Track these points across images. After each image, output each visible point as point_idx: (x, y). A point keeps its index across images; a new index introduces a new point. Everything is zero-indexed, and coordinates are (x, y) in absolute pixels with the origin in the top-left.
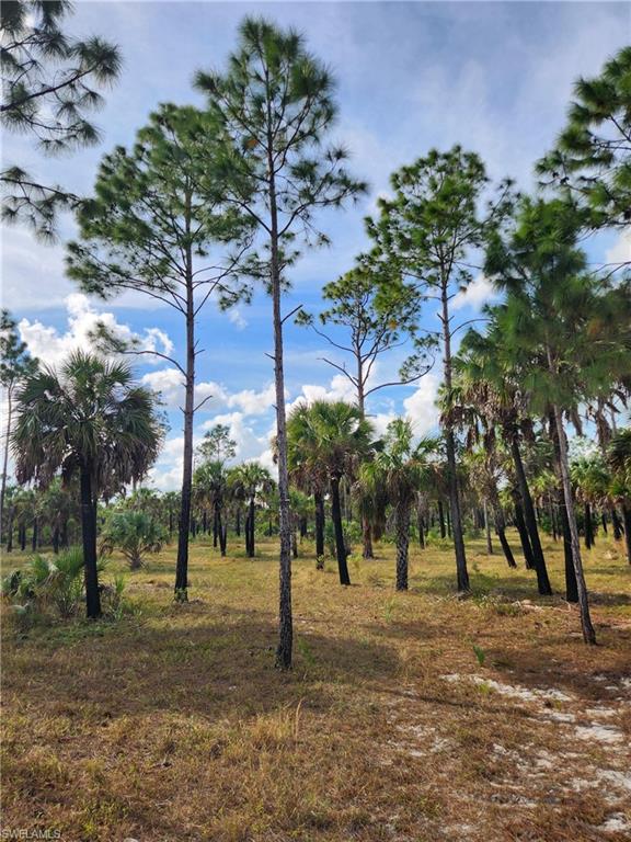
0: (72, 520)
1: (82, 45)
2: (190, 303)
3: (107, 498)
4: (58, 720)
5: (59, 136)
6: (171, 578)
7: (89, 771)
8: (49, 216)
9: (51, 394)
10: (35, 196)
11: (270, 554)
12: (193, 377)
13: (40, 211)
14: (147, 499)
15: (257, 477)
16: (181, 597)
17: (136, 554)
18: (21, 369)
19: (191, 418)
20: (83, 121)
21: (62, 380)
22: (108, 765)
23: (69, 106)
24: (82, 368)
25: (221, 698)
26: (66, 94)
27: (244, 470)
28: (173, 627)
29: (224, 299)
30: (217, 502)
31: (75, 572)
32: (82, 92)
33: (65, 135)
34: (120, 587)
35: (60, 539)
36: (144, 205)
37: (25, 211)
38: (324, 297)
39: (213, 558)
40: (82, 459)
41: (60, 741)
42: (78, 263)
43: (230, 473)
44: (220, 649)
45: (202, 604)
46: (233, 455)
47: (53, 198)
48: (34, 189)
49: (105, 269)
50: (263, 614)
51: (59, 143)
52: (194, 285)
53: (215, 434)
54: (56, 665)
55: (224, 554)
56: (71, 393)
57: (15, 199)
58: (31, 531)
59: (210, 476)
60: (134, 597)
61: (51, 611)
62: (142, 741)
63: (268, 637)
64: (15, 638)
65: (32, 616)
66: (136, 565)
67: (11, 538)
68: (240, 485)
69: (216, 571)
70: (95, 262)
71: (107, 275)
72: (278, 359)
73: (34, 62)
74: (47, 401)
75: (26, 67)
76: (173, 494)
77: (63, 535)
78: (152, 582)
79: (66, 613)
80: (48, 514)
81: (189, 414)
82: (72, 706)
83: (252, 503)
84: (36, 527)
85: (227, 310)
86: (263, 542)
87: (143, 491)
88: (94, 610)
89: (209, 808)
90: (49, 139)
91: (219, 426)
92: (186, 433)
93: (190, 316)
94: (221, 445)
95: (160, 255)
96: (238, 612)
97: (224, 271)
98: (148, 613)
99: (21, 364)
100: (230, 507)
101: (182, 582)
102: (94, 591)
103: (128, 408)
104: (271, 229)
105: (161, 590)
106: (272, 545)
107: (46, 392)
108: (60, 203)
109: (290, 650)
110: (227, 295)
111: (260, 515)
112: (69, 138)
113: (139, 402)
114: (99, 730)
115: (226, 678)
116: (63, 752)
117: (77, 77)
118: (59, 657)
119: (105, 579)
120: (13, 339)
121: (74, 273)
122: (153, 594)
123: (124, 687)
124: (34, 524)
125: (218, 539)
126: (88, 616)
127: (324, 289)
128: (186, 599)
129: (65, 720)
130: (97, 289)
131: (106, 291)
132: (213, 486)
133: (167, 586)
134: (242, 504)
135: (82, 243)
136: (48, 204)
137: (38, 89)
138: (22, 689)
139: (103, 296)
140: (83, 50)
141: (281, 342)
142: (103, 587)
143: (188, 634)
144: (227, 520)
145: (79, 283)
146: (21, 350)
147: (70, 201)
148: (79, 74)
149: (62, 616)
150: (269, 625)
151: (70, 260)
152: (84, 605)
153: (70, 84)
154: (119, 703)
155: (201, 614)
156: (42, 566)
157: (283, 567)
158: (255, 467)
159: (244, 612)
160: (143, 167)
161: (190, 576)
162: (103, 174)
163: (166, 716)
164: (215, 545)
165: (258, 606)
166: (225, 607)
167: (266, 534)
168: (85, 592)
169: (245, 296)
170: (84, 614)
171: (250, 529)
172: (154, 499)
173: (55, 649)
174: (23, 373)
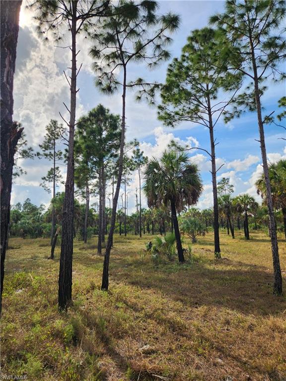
0: (166, 221)
1: (164, 16)
2: (210, 122)
3: (179, 212)
4: (177, 302)
5: (154, 60)
6: (213, 248)
7: (194, 326)
8: (153, 96)
9: (157, 170)
10: (148, 88)
11: (258, 238)
12: (214, 156)
13: (149, 94)
14: (196, 213)
15: (248, 202)
16: (218, 256)
17: (194, 237)
18: (142, 162)
19: (215, 175)
20: (164, 51)
21: (161, 164)
22: (201, 325)
23: (158, 47)
24: (167, 158)
25: (247, 304)
26: (157, 42)
27: (241, 198)
28: (217, 269)
29: (227, 118)
30: (228, 214)
31: (172, 243)
32: (163, 39)
33: (157, 59)
34: (190, 250)
35: (162, 229)
36: (187, 81)
37: (144, 95)
38: (280, 106)
39: (228, 239)
40: (171, 196)
41: (180, 312)
42: (162, 114)
43: (233, 200)
44: (242, 281)
45: (228, 260)
46: (233, 191)
47: (154, 88)
48: (147, 85)
49: (173, 114)
50: (260, 267)
51: (155, 63)
52: (212, 113)
53: (222, 182)
54: (171, 280)
55: (234, 238)
56: (164, 169)
57: (140, 91)
58: (151, 226)
59: (224, 202)
60: (197, 255)
61: (165, 258)
62: (214, 317)
63: (266, 278)
64: (154, 268)
65: (158, 260)
66: (194, 241)
67: (144, 229)
68: (239, 205)
69: (232, 246)
70: (168, 112)
71: (174, 117)
72: (262, 141)
73: (144, 31)
74: (156, 173)
75: (141, 34)
76: (206, 210)
77: (164, 228)
78: (203, 249)
79: (172, 260)
80: (157, 219)
81: (214, 174)
82: (181, 297)
83: (246, 214)
84: (153, 224)
85: (228, 123)
86: (253, 233)
87: (193, 209)
88: (182, 259)
89: (253, 353)
90: (151, 62)
91: (224, 179)
92: (213, 182)
93: (211, 128)
94: (226, 187)
95: (196, 103)
96: (247, 265)
97: (227, 103)
98: (204, 262)
99: (142, 160)
100: (234, 216)
101: (217, 249)
102: (181, 251)
103: (188, 173)
104: (254, 77)
105: (208, 252)
106: (257, 234)
107: (155, 170)
108: (156, 89)
109: (281, 286)
110: (228, 115)
111: (250, 219)
112: (159, 60)
113: (192, 170)
114: (194, 309)
115: (248, 295)
116: (182, 316)
117: (161, 32)
118: (172, 277)
119: (184, 246)
120: (138, 150)
121: (161, 118)
122: (204, 255)
123: (201, 293)
124: (152, 223)
125: (230, 230)
126: (180, 261)
127: (279, 101)
128: (220, 257)
129: (180, 303)
130: (170, 123)
131: (174, 124)
132: (226, 207)
133: (210, 251)
134: (240, 215)
135: (163, 105)
136: (152, 90)
137: (146, 42)
138: (161, 288)
139: (173, 126)
140: (164, 19)
141: (263, 133)
142: (184, 250)
143: (224, 273)
144: (234, 223)
145: (163, 122)
146: (141, 155)
147: (160, 87)
148: (162, 30)
149: (170, 260)
150: (265, 273)
151: (159, 113)
152: (177, 257)
153: (159, 36)
154: (200, 299)
155: (229, 265)
156: (159, 240)
157: (273, 245)
158: (246, 197)
159: (250, 266)
160: (185, 64)
161: (221, 247)
162: (169, 73)
163: (223, 309)
164: (229, 233)
165: (257, 263)
166: (240, 262)
167: (254, 229)
168: (177, 251)
169: (236, 114)
170: (178, 260)
171: (246, 226)
172: (198, 213)
173: (169, 273)
174: (143, 163)
